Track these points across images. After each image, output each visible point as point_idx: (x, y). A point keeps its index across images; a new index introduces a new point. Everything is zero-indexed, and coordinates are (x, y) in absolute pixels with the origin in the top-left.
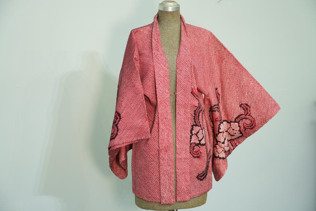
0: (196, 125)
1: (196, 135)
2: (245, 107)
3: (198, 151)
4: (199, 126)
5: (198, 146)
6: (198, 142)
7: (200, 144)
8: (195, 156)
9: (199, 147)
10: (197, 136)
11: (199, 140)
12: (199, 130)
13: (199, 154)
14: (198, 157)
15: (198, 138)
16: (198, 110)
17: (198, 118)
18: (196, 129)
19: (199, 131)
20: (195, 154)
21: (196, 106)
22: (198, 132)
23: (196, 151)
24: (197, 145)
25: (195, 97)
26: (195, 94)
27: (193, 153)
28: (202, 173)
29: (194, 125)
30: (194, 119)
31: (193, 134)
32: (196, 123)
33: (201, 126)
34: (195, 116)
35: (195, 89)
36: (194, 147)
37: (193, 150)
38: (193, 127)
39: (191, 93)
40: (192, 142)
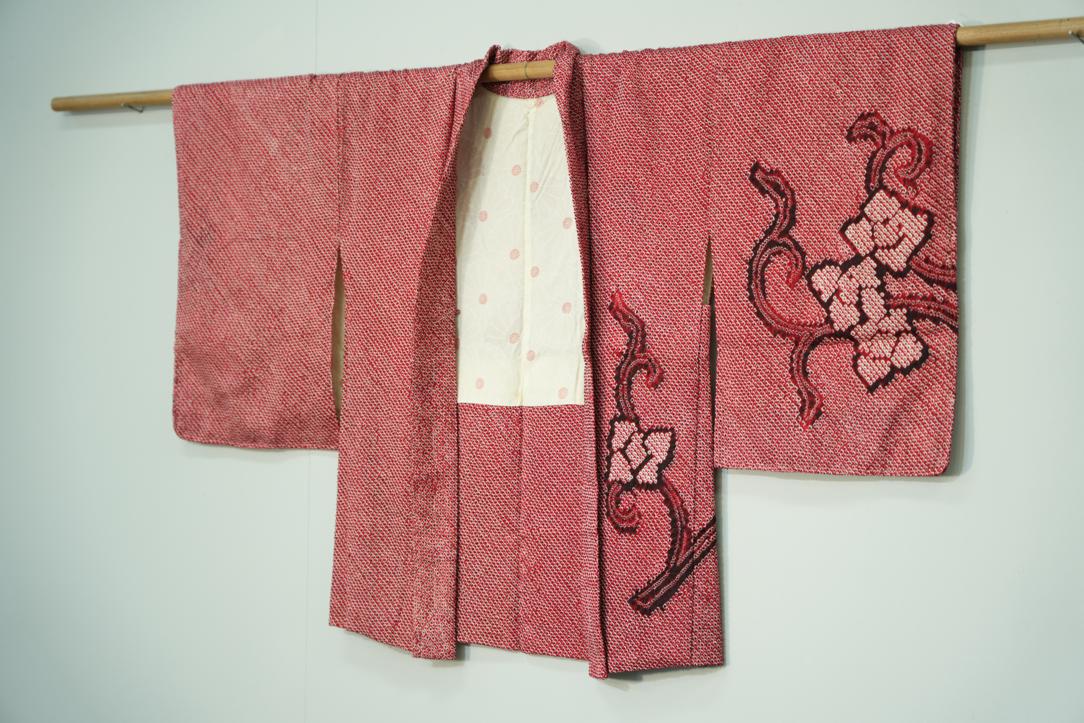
0: (623, 418)
1: (623, 451)
2: (868, 128)
3: (630, 511)
4: (631, 421)
5: (632, 493)
6: (630, 478)
7: (635, 481)
8: (625, 525)
9: (635, 496)
10: (626, 457)
11: (631, 470)
12: (632, 434)
13: (633, 518)
14: (632, 531)
15: (629, 461)
16: (628, 365)
17: (629, 392)
18: (623, 429)
19: (630, 438)
20: (623, 521)
21: (622, 353)
22: (629, 441)
23: (625, 509)
24: (628, 487)
25: (618, 319)
26: (621, 311)
27: (617, 517)
28: (646, 589)
29: (616, 419)
30: (617, 396)
31: (615, 449)
32: (621, 410)
33: (637, 420)
34: (618, 387)
35: (621, 295)
36: (618, 495)
37: (617, 507)
38: (613, 427)
39: (610, 308)
40: (611, 477)
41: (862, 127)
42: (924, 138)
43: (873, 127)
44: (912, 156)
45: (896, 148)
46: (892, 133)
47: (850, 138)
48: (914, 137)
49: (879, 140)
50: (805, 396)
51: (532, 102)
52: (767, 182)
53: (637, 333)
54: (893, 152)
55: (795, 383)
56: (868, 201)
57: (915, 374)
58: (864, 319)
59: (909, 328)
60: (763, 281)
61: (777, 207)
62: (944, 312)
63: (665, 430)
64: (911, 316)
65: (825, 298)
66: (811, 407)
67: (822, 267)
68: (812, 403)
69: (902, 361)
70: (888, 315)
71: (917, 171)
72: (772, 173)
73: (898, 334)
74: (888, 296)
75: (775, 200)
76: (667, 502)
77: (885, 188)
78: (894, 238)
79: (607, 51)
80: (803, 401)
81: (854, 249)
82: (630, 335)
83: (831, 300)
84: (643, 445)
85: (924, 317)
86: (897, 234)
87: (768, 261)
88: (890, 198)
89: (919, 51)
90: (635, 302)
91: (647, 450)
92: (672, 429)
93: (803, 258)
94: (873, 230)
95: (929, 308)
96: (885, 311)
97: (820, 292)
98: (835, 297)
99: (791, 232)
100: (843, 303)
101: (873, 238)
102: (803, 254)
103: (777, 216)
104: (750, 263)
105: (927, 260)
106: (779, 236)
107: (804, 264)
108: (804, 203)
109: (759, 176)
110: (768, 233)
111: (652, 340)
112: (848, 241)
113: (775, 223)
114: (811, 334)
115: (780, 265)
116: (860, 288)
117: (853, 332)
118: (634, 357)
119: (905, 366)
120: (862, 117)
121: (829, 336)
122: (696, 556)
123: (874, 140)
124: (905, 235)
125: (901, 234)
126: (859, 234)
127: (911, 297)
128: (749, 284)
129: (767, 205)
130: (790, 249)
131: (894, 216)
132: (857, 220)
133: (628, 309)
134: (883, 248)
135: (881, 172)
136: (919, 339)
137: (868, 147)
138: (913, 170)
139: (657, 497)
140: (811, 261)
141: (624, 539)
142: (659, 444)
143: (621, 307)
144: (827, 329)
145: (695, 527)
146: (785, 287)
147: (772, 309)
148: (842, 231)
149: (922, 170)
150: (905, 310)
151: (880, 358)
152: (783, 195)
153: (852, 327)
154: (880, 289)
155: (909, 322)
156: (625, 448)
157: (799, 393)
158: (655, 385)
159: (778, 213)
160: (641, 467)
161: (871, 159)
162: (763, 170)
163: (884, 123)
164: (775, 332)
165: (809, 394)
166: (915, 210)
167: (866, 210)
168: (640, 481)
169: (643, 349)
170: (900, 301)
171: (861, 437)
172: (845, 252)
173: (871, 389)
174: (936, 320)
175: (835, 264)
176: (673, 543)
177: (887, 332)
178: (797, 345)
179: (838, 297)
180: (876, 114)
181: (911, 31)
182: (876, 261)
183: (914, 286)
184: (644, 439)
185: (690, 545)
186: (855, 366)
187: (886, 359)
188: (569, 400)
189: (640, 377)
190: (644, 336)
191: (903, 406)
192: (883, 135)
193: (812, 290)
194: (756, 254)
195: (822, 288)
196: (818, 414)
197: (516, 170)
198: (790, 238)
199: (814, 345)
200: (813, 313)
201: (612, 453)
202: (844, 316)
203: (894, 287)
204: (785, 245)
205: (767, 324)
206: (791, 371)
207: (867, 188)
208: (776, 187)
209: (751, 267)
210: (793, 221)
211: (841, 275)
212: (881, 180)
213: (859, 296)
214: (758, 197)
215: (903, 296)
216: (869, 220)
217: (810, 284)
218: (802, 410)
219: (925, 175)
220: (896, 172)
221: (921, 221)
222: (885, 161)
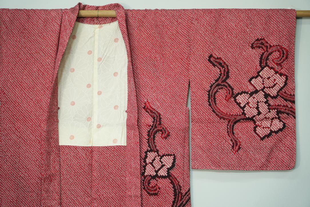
0: (151, 151)
1: (151, 164)
3: (155, 187)
4: (155, 152)
5: (156, 180)
6: (155, 174)
7: (157, 175)
8: (152, 192)
9: (157, 181)
10: (153, 165)
11: (156, 171)
12: (155, 157)
13: (156, 190)
14: (156, 194)
15: (154, 167)
16: (153, 130)
17: (154, 141)
18: (151, 155)
19: (154, 158)
20: (151, 191)
21: (150, 125)
22: (154, 160)
23: (152, 186)
24: (154, 177)
25: (148, 113)
26: (149, 109)
29: (148, 151)
30: (148, 142)
31: (148, 163)
32: (150, 148)
33: (157, 151)
34: (149, 139)
35: (149, 103)
36: (149, 181)
37: (149, 186)
38: (147, 154)
39: (144, 108)
40: (146, 174)
41: (258, 43)
42: (285, 49)
43: (262, 44)
44: (280, 55)
45: (273, 52)
46: (271, 46)
47: (252, 47)
48: (281, 48)
49: (265, 49)
50: (234, 142)
51: (97, 26)
52: (216, 62)
53: (157, 118)
54: (271, 53)
55: (230, 137)
56: (261, 70)
57: (280, 133)
58: (259, 113)
59: (277, 117)
60: (215, 99)
61: (221, 71)
62: (291, 111)
63: (171, 155)
64: (278, 113)
65: (242, 105)
66: (236, 145)
67: (241, 94)
68: (237, 144)
69: (274, 128)
70: (270, 112)
71: (282, 61)
72: (218, 58)
73: (273, 119)
74: (269, 105)
75: (220, 69)
76: (172, 183)
77: (268, 66)
78: (273, 84)
79: (131, 8)
80: (233, 143)
81: (255, 88)
82: (154, 118)
83: (245, 106)
84: (160, 161)
85: (283, 113)
86: (274, 83)
87: (217, 91)
88: (271, 70)
89: (282, 18)
90: (156, 106)
91: (162, 163)
92: (174, 155)
93: (232, 90)
94: (263, 81)
95: (286, 110)
96: (268, 110)
97: (240, 103)
98: (247, 105)
99: (227, 81)
100: (251, 108)
101: (263, 84)
102: (232, 89)
103: (221, 75)
104: (209, 92)
105: (285, 93)
106: (222, 82)
107: (233, 92)
108: (233, 70)
109: (212, 59)
110: (216, 81)
111: (164, 121)
112: (252, 85)
113: (220, 77)
114: (235, 119)
115: (222, 93)
116: (258, 102)
117: (254, 118)
118: (156, 127)
119: (276, 130)
120: (258, 40)
121: (243, 119)
122: (184, 203)
123: (263, 48)
124: (277, 83)
125: (275, 83)
126: (257, 83)
127: (278, 105)
128: (209, 100)
129: (216, 71)
130: (227, 87)
131: (272, 76)
132: (256, 77)
133: (153, 109)
134: (267, 88)
135: (266, 60)
136: (280, 121)
137: (260, 51)
138: (280, 60)
139: (168, 181)
140: (236, 91)
141: (152, 198)
142: (168, 161)
143: (149, 107)
144: (243, 117)
145: (183, 192)
146: (224, 101)
147: (219, 109)
148: (250, 81)
149: (284, 60)
150: (276, 110)
151: (266, 128)
152: (223, 67)
153: (254, 116)
154: (266, 102)
155: (277, 114)
156: (153, 162)
157: (231, 140)
158: (166, 138)
159: (221, 74)
160: (159, 169)
161: (262, 55)
162: (214, 57)
163: (267, 43)
164: (221, 118)
165: (236, 141)
166: (281, 75)
167: (260, 74)
168: (159, 175)
169: (160, 124)
170: (274, 107)
171: (257, 156)
172: (251, 89)
173: (262, 139)
174: (288, 114)
175: (247, 93)
176: (175, 199)
177: (269, 118)
178: (229, 122)
179: (248, 105)
180: (264, 39)
181: (278, 10)
182: (264, 92)
183: (279, 101)
184: (161, 159)
185: (182, 199)
186: (255, 131)
187: (268, 128)
188: (118, 144)
189: (158, 136)
190: (160, 119)
191: (275, 145)
192: (267, 47)
193: (237, 102)
194: (211, 88)
195: (241, 102)
196: (239, 148)
197: (90, 53)
198: (227, 83)
199: (235, 123)
200: (237, 110)
201: (146, 164)
202: (250, 112)
203: (271, 102)
204: (224, 85)
205: (217, 115)
206: (228, 132)
207: (260, 66)
208: (220, 64)
209: (209, 93)
210: (228, 77)
211: (250, 97)
212: (266, 63)
213: (257, 105)
214: (212, 67)
215: (275, 105)
216: (262, 78)
217: (235, 100)
218: (233, 147)
219: (285, 62)
220: (273, 60)
221: (284, 78)
222: (268, 56)
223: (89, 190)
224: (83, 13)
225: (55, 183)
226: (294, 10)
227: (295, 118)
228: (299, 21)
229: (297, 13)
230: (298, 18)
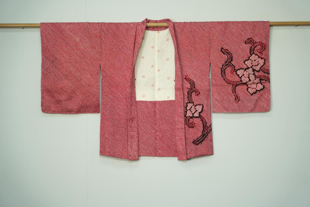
0: (190, 103)
1: (190, 110)
2: (249, 41)
3: (192, 123)
6: (192, 115)
7: (193, 116)
8: (191, 126)
9: (193, 119)
10: (191, 111)
11: (192, 114)
13: (193, 124)
14: (193, 127)
15: (192, 112)
16: (190, 91)
17: (191, 97)
18: (190, 105)
21: (189, 88)
22: (191, 107)
24: (191, 117)
25: (188, 81)
26: (188, 79)
27: (189, 124)
28: (197, 139)
29: (188, 103)
30: (188, 98)
32: (189, 101)
33: (193, 103)
34: (188, 96)
35: (188, 76)
36: (189, 119)
37: (189, 122)
38: (187, 105)
39: (185, 78)
40: (187, 116)
41: (248, 41)
42: (264, 44)
43: (251, 41)
44: (261, 47)
46: (256, 42)
47: (246, 43)
48: (261, 44)
49: (253, 44)
50: (236, 97)
51: (156, 32)
52: (225, 52)
53: (193, 84)
54: (256, 46)
55: (233, 94)
56: (251, 56)
57: (261, 92)
58: (250, 80)
59: (260, 82)
60: (225, 73)
61: (228, 57)
62: (267, 79)
63: (201, 105)
64: (260, 80)
65: (240, 76)
66: (237, 99)
67: (239, 70)
68: (237, 98)
69: (258, 89)
70: (256, 79)
71: (262, 50)
72: (226, 50)
73: (257, 83)
74: (255, 76)
75: (227, 56)
76: (202, 120)
77: (255, 54)
78: (257, 64)
79: (176, 22)
80: (236, 98)
81: (247, 66)
82: (191, 84)
83: (242, 77)
84: (195, 108)
85: (263, 80)
87: (226, 68)
88: (256, 56)
89: (262, 26)
90: (192, 77)
91: (196, 109)
92: (202, 105)
93: (234, 68)
94: (252, 62)
95: (264, 78)
97: (239, 75)
99: (232, 62)
100: (245, 77)
101: (252, 64)
102: (235, 67)
103: (228, 59)
104: (221, 69)
105: (264, 68)
106: (229, 63)
107: (235, 69)
108: (234, 56)
109: (223, 50)
110: (226, 62)
111: (196, 85)
112: (246, 64)
113: (227, 60)
114: (236, 84)
115: (228, 70)
116: (249, 74)
117: (247, 83)
118: (192, 89)
119: (259, 90)
120: (248, 39)
121: (241, 84)
122: (208, 131)
123: (251, 44)
124: (259, 63)
125: (258, 63)
126: (248, 63)
127: (260, 76)
128: (221, 73)
129: (225, 57)
130: (231, 66)
131: (257, 59)
132: (248, 60)
133: (190, 79)
134: (254, 66)
135: (253, 50)
136: (262, 84)
137: (250, 45)
138: (261, 50)
139: (199, 119)
140: (236, 68)
141: (191, 129)
142: (199, 108)
143: (188, 78)
144: (241, 82)
145: (208, 125)
146: (230, 74)
147: (227, 78)
148: (244, 62)
149: (263, 50)
150: (259, 78)
151: (254, 88)
152: (229, 54)
153: (247, 82)
154: (253, 74)
155: (260, 81)
156: (191, 109)
157: (234, 96)
158: (198, 95)
159: (228, 58)
160: (194, 113)
161: (251, 48)
162: (224, 49)
163: (254, 40)
164: (228, 83)
165: (237, 96)
166: (262, 58)
167: (250, 58)
168: (194, 116)
169: (194, 87)
170: (258, 77)
171: (249, 104)
172: (245, 67)
173: (252, 95)
174: (266, 80)
175: (243, 69)
176: (203, 129)
177: (255, 83)
178: (233, 85)
179: (244, 76)
180: (252, 38)
181: (259, 22)
182: (252, 68)
183: (261, 73)
184: (195, 107)
185: (207, 129)
186: (247, 90)
187: (255, 88)
188: (170, 99)
189: (193, 94)
190: (194, 84)
191: (259, 98)
192: (254, 43)
193: (237, 74)
194: (223, 67)
195: (239, 74)
196: (239, 100)
197: (153, 47)
198: (231, 63)
199: (236, 86)
200: (237, 79)
201: (187, 110)
202: (245, 80)
203: (257, 74)
204: (230, 65)
205: (226, 82)
206: (232, 91)
207: (250, 53)
208: (228, 53)
209: (222, 69)
210: (232, 60)
211: (244, 71)
212: (253, 52)
213: (249, 76)
214: (223, 55)
215: (259, 76)
216: (251, 60)
217: (236, 73)
218: (235, 99)
219: (264, 51)
220: (257, 50)
221: (263, 60)
222: (254, 48)
223: (154, 126)
224: (149, 24)
225: (135, 122)
226: (269, 22)
227: (270, 82)
228: (271, 27)
229: (270, 23)
230: (271, 26)
